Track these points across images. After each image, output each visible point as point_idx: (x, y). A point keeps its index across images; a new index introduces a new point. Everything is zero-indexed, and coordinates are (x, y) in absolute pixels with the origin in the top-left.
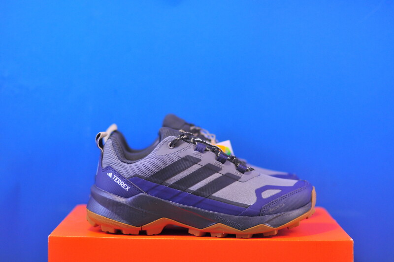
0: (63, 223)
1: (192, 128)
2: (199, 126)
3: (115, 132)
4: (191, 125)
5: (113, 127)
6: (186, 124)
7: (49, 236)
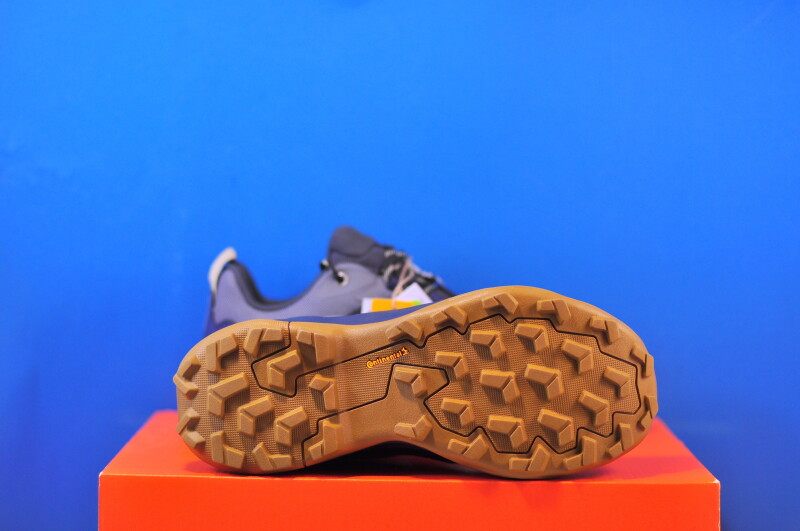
0: (128, 448)
1: (388, 254)
2: (402, 250)
3: (232, 263)
4: (387, 248)
5: (228, 254)
6: (376, 245)
7: (101, 473)
